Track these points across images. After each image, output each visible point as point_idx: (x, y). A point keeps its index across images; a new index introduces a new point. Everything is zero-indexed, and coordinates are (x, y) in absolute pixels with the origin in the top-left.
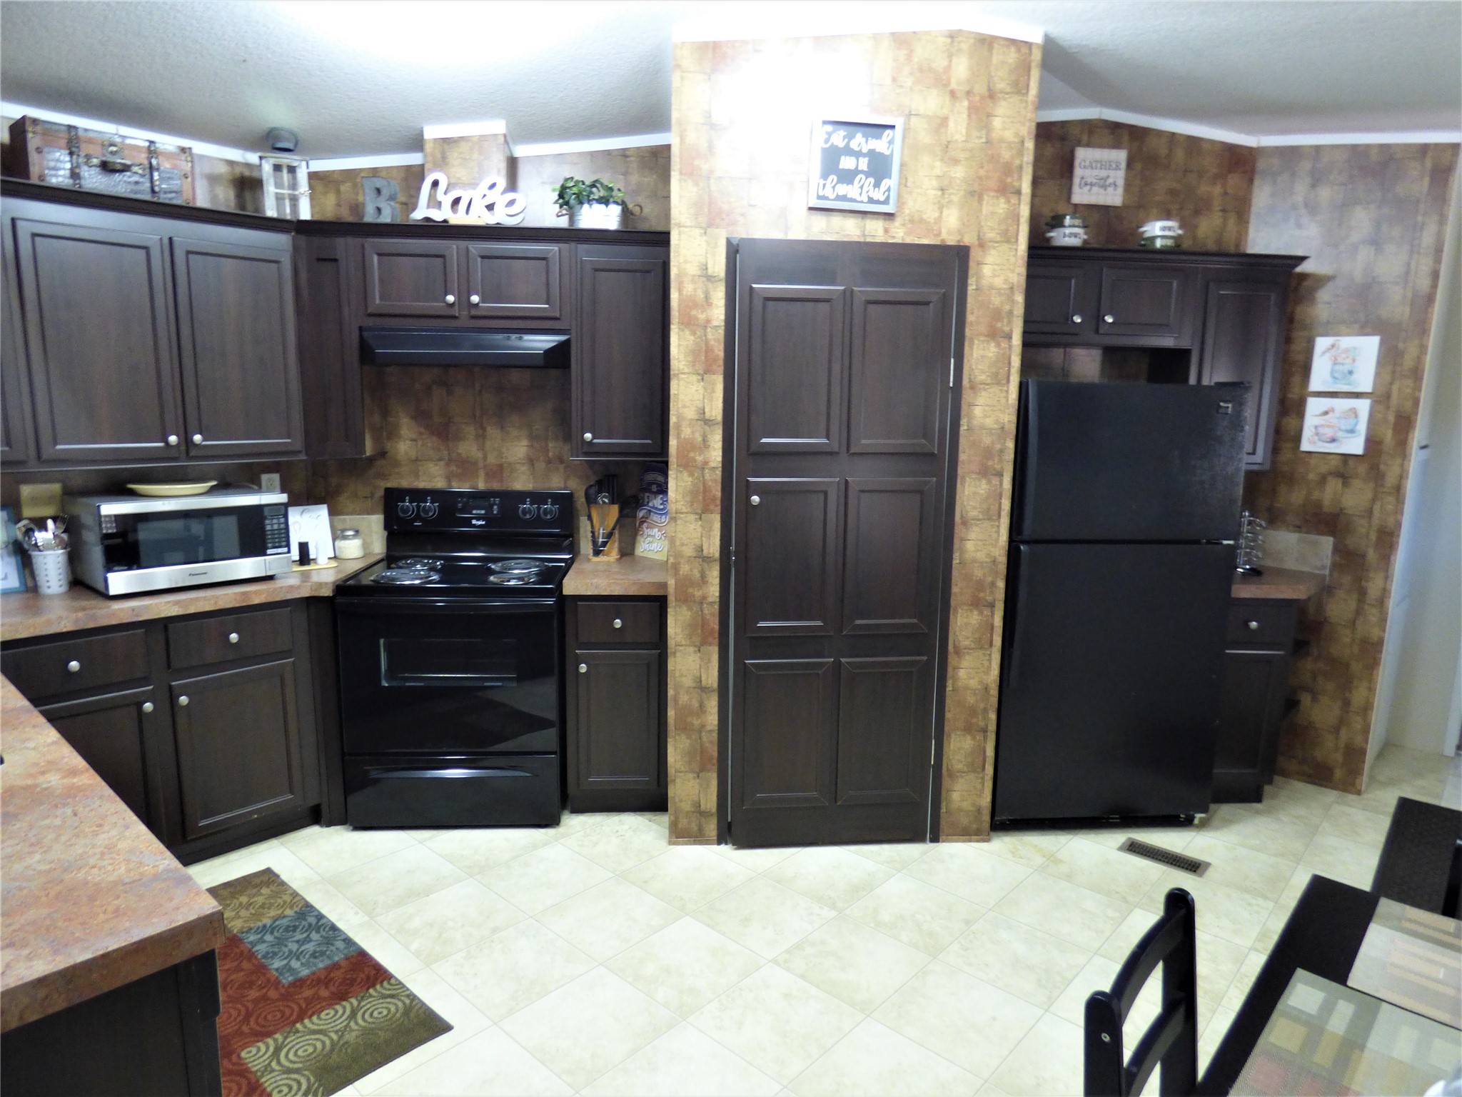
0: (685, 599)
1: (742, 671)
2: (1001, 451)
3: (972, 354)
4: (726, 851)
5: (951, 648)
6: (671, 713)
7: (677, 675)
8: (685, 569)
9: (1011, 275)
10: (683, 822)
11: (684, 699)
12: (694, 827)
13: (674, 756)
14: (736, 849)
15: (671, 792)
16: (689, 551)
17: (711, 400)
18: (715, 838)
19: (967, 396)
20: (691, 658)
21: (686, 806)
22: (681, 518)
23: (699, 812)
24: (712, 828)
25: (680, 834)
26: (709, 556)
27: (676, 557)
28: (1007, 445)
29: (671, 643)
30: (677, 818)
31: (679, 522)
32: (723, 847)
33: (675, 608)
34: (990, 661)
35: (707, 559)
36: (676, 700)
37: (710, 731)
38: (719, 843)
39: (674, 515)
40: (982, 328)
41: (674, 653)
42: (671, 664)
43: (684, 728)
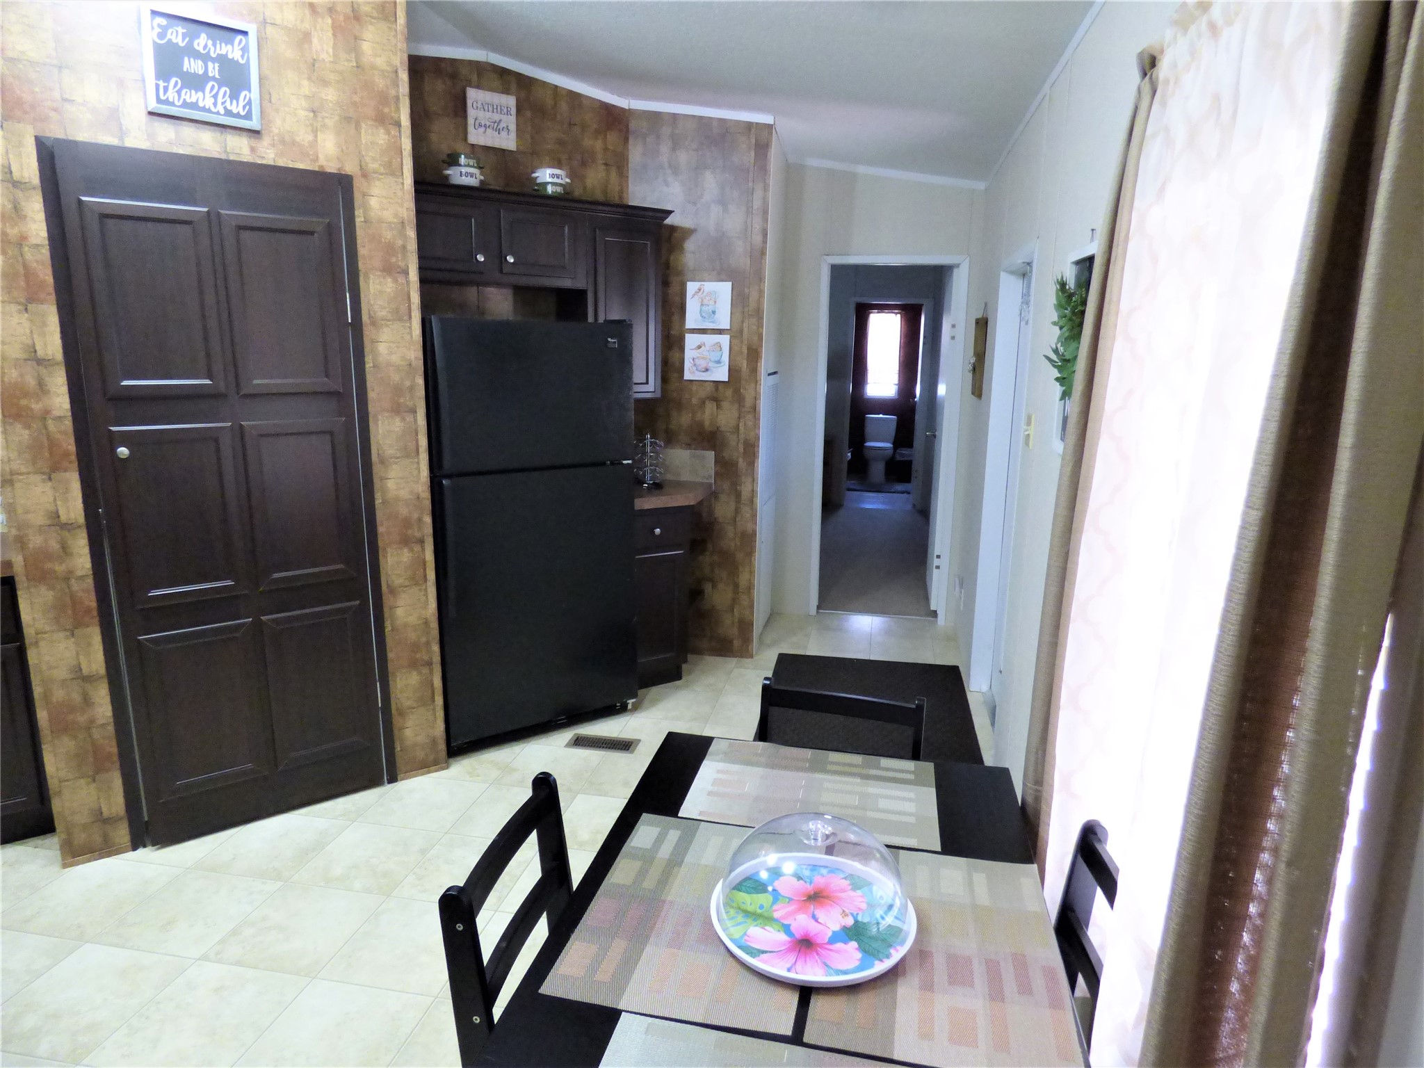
0: (40, 575)
1: (138, 652)
2: (412, 388)
3: (369, 288)
4: (146, 854)
5: (384, 588)
6: (42, 716)
7: (44, 668)
8: (35, 541)
9: (400, 209)
10: (80, 838)
11: (59, 695)
12: (98, 839)
13: (54, 764)
14: (158, 849)
15: (56, 806)
16: (38, 519)
17: (43, 334)
18: (129, 844)
19: (368, 332)
21: (82, 818)
22: (20, 481)
23: (102, 820)
24: (122, 833)
25: (75, 853)
26: (70, 522)
27: (19, 529)
28: (416, 381)
29: (29, 632)
30: (69, 834)
31: (17, 485)
32: (141, 852)
33: (28, 588)
34: (426, 595)
35: (67, 527)
36: (46, 696)
37: (103, 725)
38: (135, 848)
39: (9, 478)
40: (377, 263)
41: (36, 643)
42: (32, 657)
43: (62, 727)
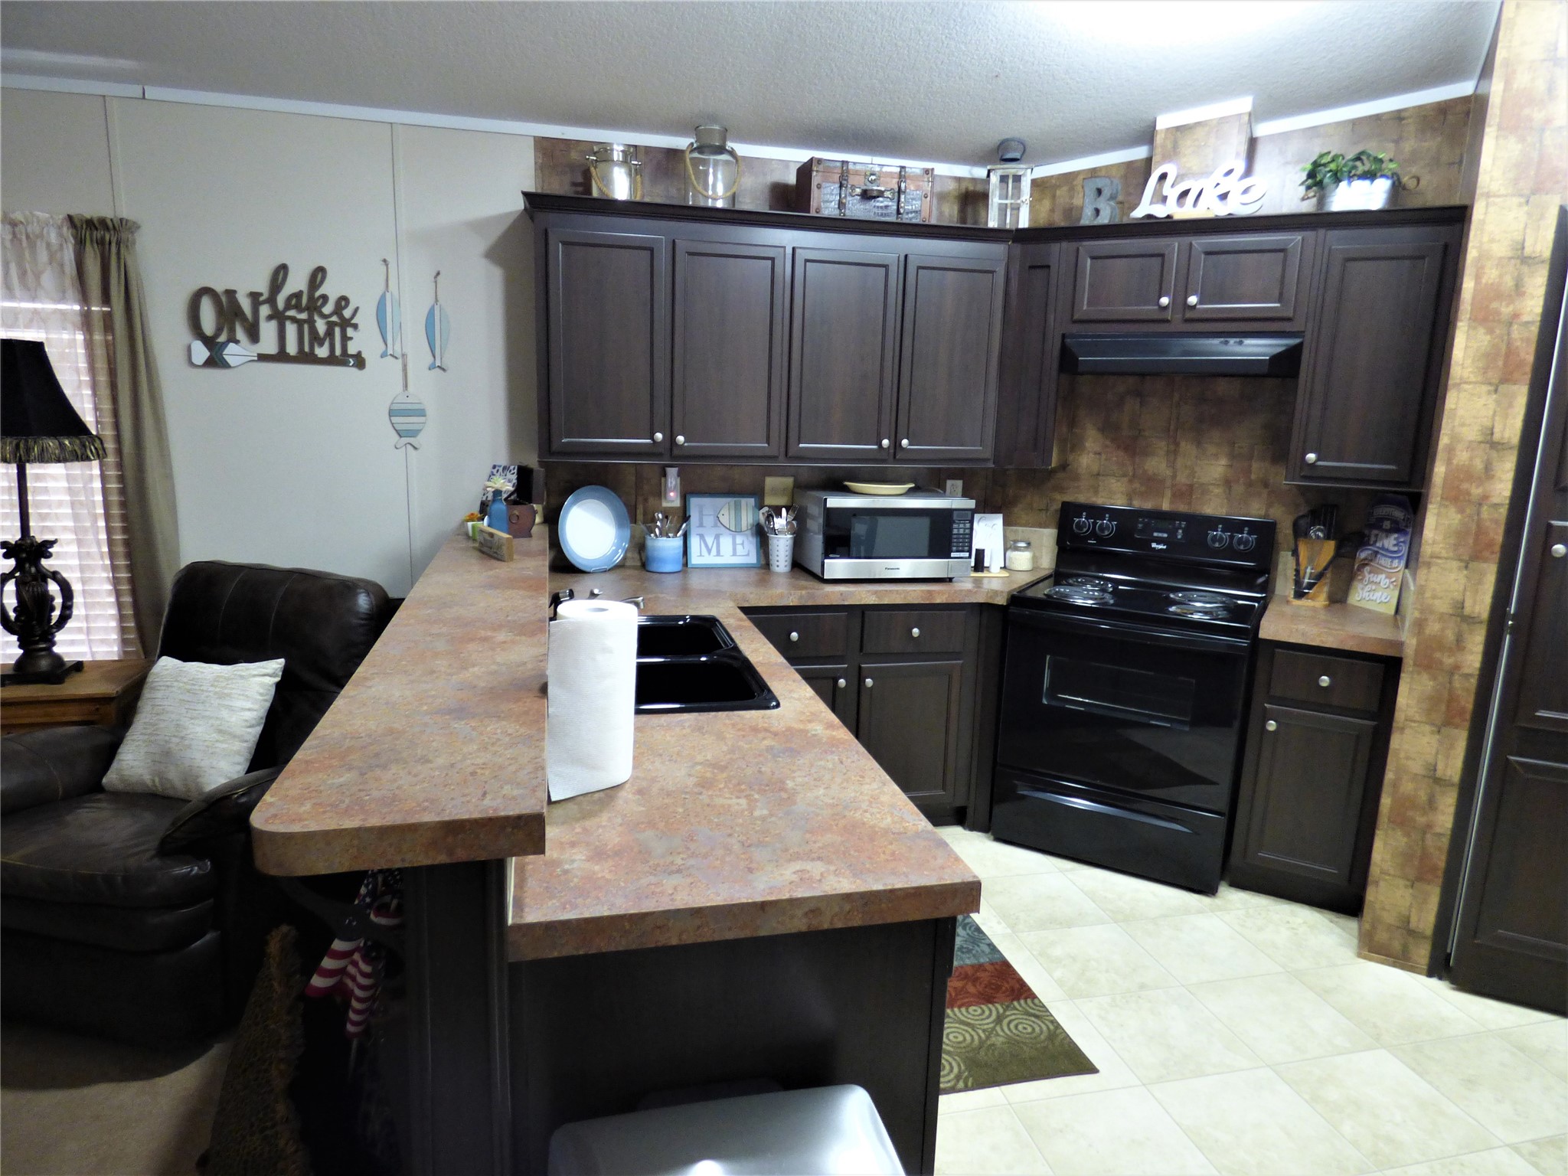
0: (1427, 664)
1: (1501, 769)
4: (1438, 990)
6: (1386, 801)
7: (1402, 755)
8: (1433, 628)
10: (1382, 936)
11: (1407, 787)
12: (1397, 945)
13: (1384, 850)
14: (1454, 989)
15: (1371, 895)
16: (1443, 606)
17: (1506, 416)
18: (1425, 967)
20: (1425, 740)
21: (1390, 918)
22: (1437, 564)
23: (1408, 929)
24: (1422, 953)
25: (1373, 948)
26: (1473, 616)
27: (1422, 612)
29: (1400, 716)
30: (1374, 927)
31: (1434, 569)
32: (1434, 982)
33: (1412, 672)
35: (1469, 620)
36: (1395, 785)
37: (1440, 835)
38: (1430, 974)
39: (1428, 560)
41: (1402, 729)
42: (1396, 741)
43: (1401, 821)
